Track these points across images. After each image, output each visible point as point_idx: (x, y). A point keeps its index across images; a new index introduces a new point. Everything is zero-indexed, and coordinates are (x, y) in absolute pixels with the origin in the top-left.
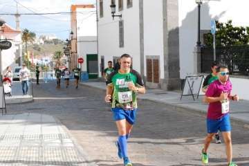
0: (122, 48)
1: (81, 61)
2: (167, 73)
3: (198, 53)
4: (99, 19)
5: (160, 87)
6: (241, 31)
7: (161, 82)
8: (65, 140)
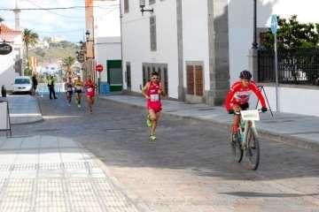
0: (153, 52)
1: (100, 68)
2: (214, 82)
3: (254, 57)
4: (124, 15)
5: (204, 101)
6: (310, 29)
7: (205, 95)
8: (94, 170)
